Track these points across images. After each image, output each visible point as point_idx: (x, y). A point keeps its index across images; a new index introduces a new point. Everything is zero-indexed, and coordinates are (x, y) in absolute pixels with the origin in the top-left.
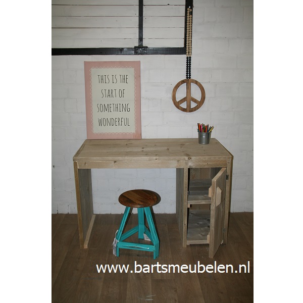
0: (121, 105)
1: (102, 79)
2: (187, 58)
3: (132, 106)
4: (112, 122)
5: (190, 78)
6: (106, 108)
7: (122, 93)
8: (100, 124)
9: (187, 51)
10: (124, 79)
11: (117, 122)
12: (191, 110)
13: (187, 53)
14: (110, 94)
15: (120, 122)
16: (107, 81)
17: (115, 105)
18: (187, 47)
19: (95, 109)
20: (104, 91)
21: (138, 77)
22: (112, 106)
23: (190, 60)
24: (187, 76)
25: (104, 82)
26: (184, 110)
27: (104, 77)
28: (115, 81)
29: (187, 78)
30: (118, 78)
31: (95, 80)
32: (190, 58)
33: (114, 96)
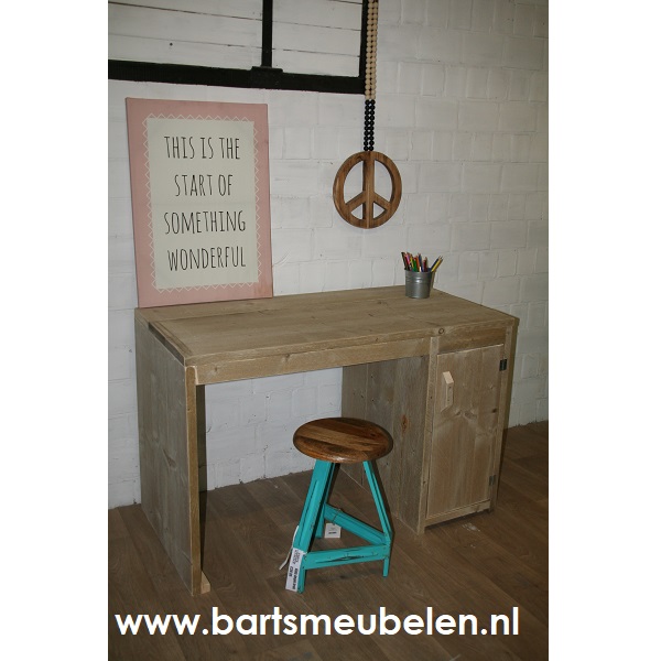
0: (224, 215)
1: (176, 148)
2: (367, 102)
3: (250, 217)
4: (202, 259)
5: (372, 148)
6: (187, 223)
7: (226, 184)
8: (173, 265)
9: (367, 87)
10: (231, 149)
11: (215, 259)
12: (375, 223)
13: (367, 92)
14: (196, 186)
15: (223, 256)
16: (189, 153)
17: (208, 215)
18: (368, 76)
19: (158, 226)
20: (180, 180)
21: (262, 144)
22: (202, 216)
23: (373, 108)
24: (366, 144)
25: (182, 155)
26: (359, 224)
27: (181, 141)
28: (208, 153)
29: (366, 148)
30: (216, 144)
31: (156, 149)
32: (373, 102)
33: (207, 191)
